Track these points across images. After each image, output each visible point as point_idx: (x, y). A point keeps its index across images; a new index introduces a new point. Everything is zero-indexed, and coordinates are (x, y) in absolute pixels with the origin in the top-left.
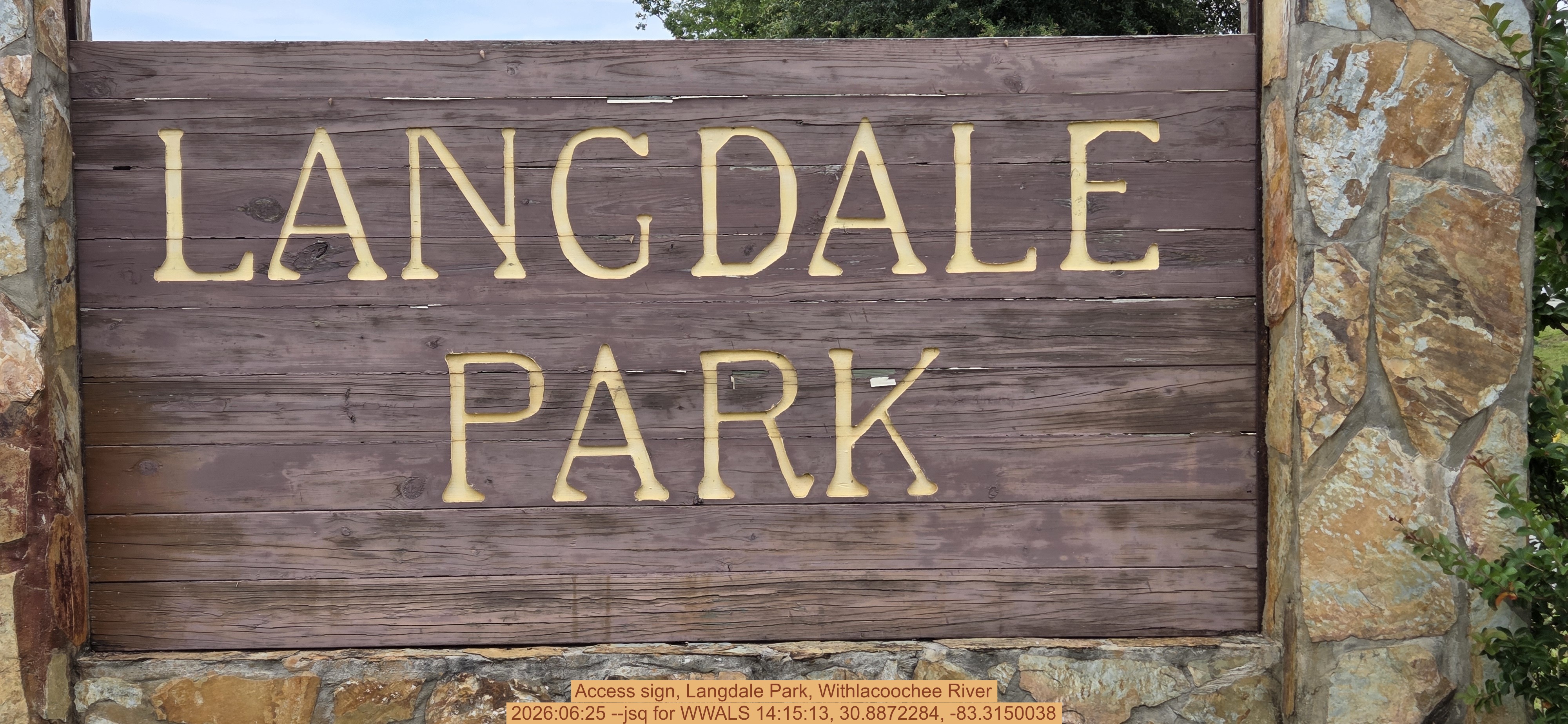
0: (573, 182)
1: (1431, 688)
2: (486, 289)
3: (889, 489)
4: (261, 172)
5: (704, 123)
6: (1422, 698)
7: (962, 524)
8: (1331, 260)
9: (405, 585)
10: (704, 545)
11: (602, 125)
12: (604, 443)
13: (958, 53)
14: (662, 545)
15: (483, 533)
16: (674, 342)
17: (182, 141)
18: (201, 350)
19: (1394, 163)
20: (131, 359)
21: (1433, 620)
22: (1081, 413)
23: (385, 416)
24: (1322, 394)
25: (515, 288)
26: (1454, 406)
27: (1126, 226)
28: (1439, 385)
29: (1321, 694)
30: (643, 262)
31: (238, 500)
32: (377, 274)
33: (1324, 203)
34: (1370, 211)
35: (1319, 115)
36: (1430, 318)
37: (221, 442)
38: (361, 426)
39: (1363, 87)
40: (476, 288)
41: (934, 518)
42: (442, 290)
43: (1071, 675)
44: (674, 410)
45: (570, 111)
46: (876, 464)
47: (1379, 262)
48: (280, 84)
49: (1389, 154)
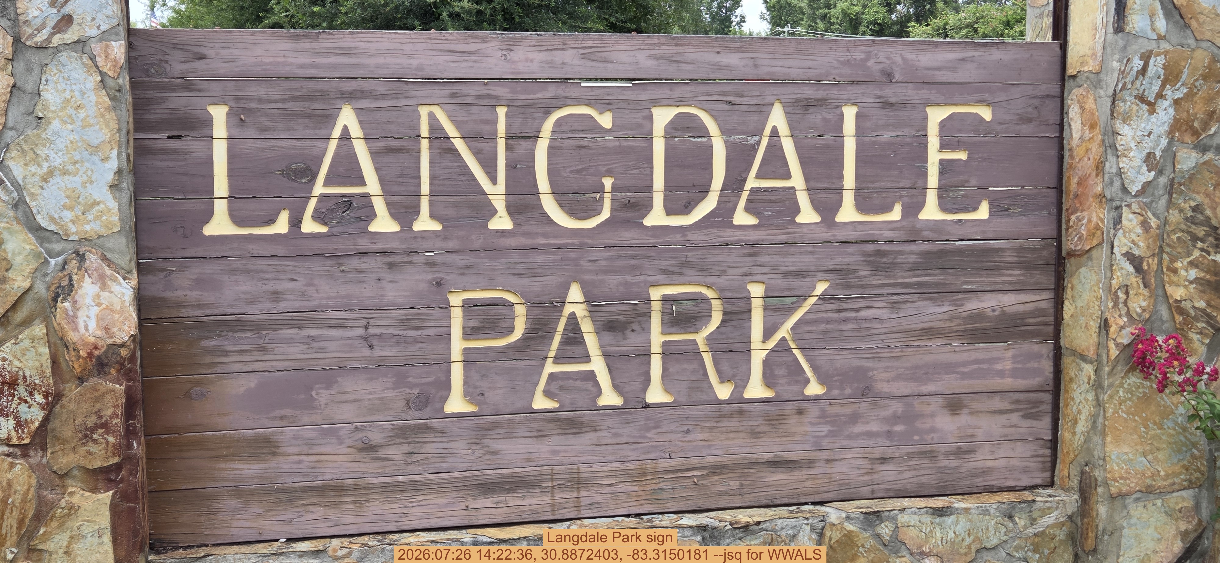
0: (552, 150)
1: (1191, 527)
2: (482, 238)
3: (789, 391)
4: (295, 141)
5: (656, 103)
6: (1184, 535)
7: (843, 415)
8: (1134, 213)
9: (416, 481)
10: (650, 438)
11: (576, 103)
12: (573, 360)
13: (848, 50)
14: (619, 440)
15: (477, 437)
16: (629, 278)
17: (227, 114)
18: (243, 293)
19: (1178, 140)
20: (184, 302)
21: (1192, 477)
22: (930, 328)
23: (398, 343)
24: (1123, 312)
25: (504, 236)
26: (1212, 320)
27: (966, 185)
28: (1201, 304)
29: (1116, 535)
30: (606, 214)
31: (275, 418)
32: (393, 227)
33: (1130, 170)
34: (1161, 176)
35: (1129, 103)
36: (1198, 255)
37: (261, 370)
38: (378, 352)
39: (1160, 83)
40: (473, 237)
41: (823, 411)
42: (446, 238)
43: (934, 528)
44: (628, 332)
45: (551, 91)
46: (780, 372)
47: (1166, 214)
48: (313, 66)
49: (1175, 133)
